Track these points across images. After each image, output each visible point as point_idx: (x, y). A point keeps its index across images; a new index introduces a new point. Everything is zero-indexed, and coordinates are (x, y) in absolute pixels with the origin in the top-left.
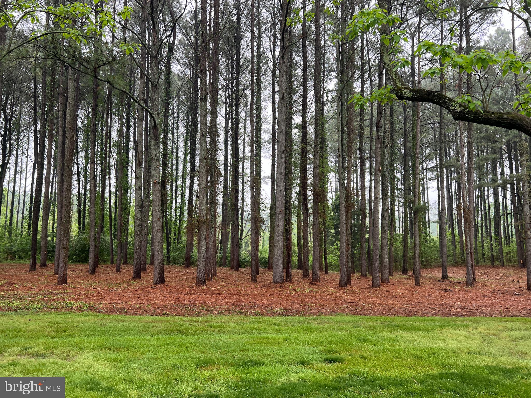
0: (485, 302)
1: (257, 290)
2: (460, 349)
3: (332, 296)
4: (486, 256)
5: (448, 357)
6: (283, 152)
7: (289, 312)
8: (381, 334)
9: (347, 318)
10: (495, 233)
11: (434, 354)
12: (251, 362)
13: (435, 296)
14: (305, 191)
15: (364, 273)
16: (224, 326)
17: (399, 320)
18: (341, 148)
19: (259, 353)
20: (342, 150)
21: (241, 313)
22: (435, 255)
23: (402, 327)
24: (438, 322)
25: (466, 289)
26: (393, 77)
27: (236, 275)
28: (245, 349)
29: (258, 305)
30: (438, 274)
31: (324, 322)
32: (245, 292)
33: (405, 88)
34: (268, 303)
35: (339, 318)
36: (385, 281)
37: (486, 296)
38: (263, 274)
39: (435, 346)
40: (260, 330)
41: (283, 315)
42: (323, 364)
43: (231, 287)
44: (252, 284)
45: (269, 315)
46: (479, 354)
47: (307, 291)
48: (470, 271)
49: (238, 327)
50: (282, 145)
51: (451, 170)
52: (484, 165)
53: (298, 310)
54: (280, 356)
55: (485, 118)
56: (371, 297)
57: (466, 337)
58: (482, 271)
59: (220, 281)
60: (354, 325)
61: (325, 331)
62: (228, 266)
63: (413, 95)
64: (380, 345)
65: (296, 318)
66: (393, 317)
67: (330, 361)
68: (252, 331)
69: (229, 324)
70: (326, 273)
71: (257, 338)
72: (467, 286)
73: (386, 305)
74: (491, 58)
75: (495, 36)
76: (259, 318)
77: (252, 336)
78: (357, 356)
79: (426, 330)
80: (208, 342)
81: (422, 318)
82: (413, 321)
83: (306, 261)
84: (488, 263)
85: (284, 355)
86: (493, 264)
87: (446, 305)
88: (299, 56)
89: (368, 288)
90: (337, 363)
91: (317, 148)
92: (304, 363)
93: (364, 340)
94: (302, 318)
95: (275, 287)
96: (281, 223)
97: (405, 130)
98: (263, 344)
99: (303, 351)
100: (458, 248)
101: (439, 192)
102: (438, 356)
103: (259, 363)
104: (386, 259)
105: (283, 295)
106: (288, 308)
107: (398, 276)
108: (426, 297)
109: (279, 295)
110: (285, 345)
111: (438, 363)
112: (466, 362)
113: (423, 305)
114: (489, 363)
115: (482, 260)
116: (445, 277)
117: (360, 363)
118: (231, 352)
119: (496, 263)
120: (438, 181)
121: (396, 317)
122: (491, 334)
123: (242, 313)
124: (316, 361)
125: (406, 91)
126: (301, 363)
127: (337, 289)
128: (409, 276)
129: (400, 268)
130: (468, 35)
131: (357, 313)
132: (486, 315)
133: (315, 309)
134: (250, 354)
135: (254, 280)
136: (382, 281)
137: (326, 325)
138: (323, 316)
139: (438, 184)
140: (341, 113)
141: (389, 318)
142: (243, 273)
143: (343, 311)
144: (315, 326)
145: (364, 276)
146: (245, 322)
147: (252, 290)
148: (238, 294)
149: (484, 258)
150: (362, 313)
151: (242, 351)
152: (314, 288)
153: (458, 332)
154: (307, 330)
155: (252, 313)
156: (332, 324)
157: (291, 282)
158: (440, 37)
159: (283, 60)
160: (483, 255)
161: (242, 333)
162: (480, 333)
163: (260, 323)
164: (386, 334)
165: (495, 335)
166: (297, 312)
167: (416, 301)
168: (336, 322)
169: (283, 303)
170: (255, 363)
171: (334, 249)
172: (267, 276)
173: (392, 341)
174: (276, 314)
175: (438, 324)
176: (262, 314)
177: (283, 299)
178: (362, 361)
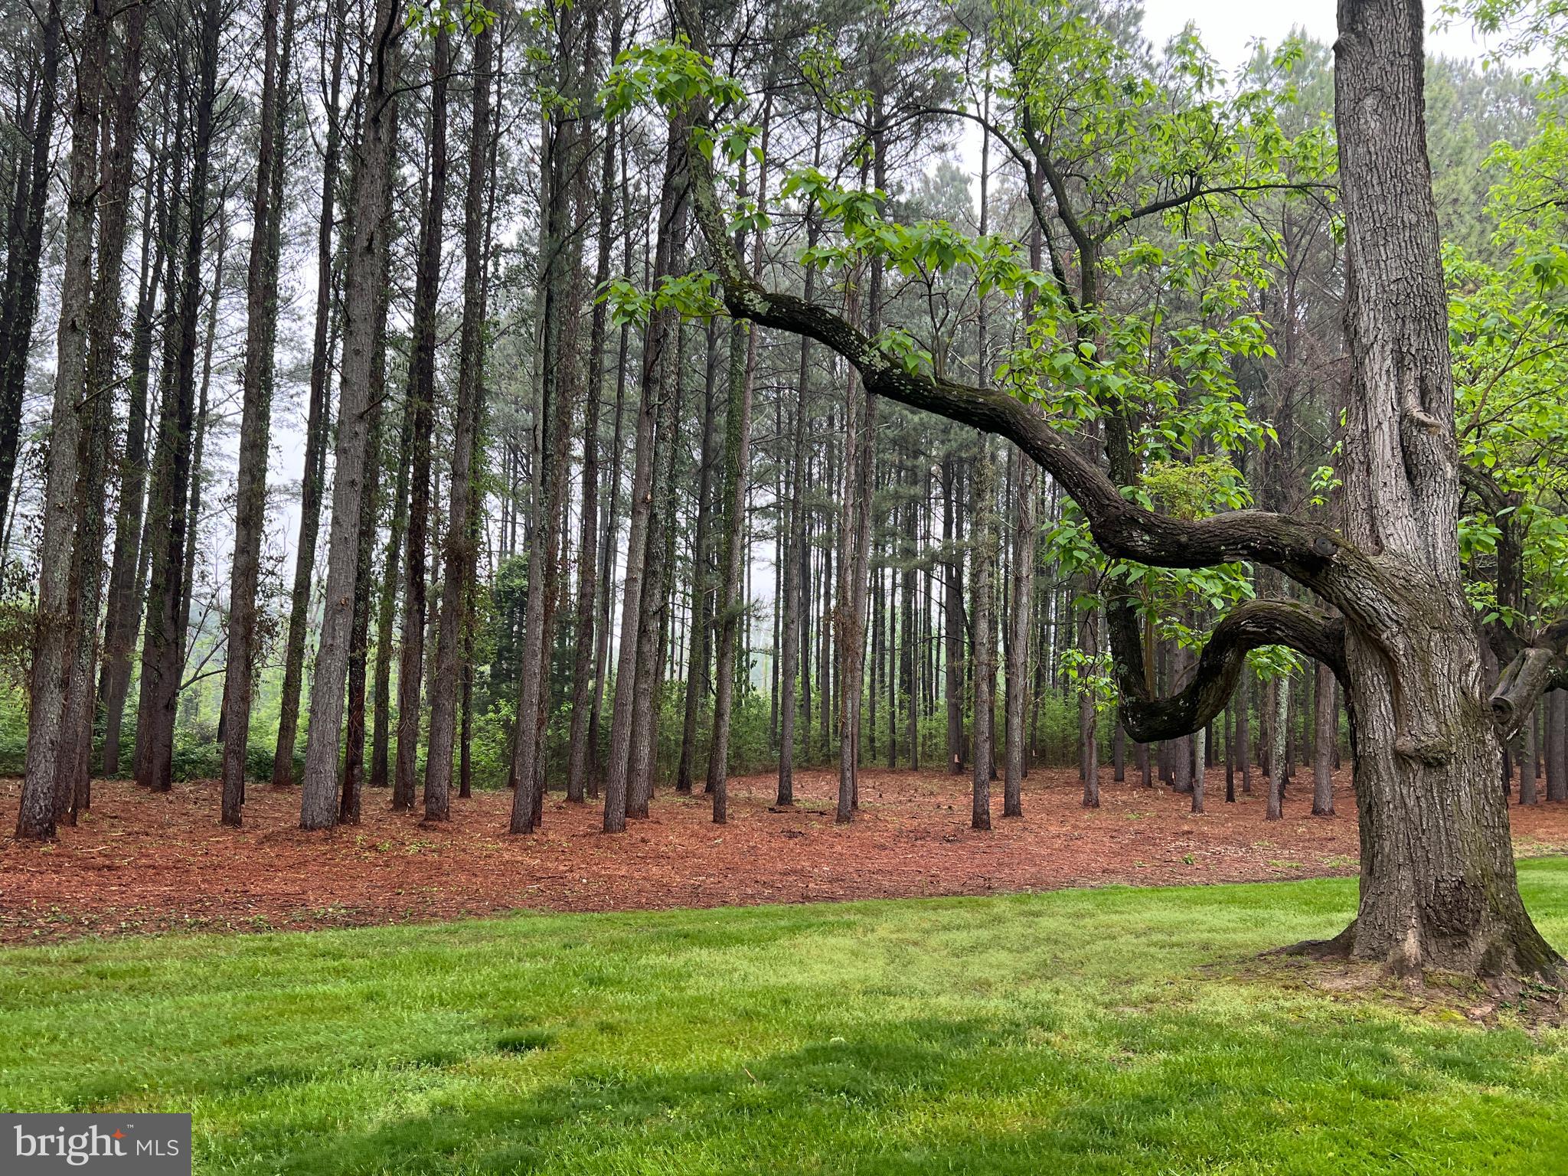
0: (882, 861)
1: (246, 853)
2: (844, 984)
3: (491, 861)
4: (877, 744)
5: (821, 1007)
6: (361, 417)
7: (364, 913)
8: (643, 961)
9: (543, 923)
10: (901, 685)
11: (786, 1002)
12: (270, 1072)
13: (765, 849)
14: (417, 545)
15: (575, 793)
16: (148, 969)
17: (684, 919)
18: (540, 427)
19: (290, 1045)
20: (545, 431)
21: (203, 927)
22: (758, 741)
23: (697, 938)
24: (782, 917)
25: (836, 829)
26: (719, 251)
27: (159, 805)
28: (239, 1036)
29: (259, 899)
30: (766, 791)
31: (477, 938)
32: (207, 860)
33: (750, 286)
34: (290, 889)
35: (521, 924)
36: (636, 812)
37: (883, 848)
38: (258, 802)
39: (785, 981)
40: (279, 974)
41: (347, 925)
42: (497, 1058)
43: (152, 846)
44: (222, 834)
45: (300, 928)
46: (889, 994)
47: (413, 849)
48: (849, 783)
49: (201, 971)
50: (360, 395)
51: (810, 516)
52: (889, 511)
53: (391, 909)
54: (362, 1047)
55: (936, 398)
56: (600, 859)
57: (853, 953)
58: (870, 782)
59: (105, 825)
60: (566, 940)
61: (487, 963)
62: (124, 778)
63: (771, 310)
64: (647, 991)
65: (389, 931)
66: (668, 912)
67: (513, 1046)
68: (252, 977)
69: (167, 962)
70: (465, 793)
71: (275, 998)
72: (838, 821)
73: (644, 878)
74: (962, 246)
75: (936, 183)
76: (270, 939)
77: (256, 994)
78: (588, 1024)
79: (757, 940)
80: (100, 1025)
81: (741, 910)
82: (721, 920)
83: (407, 761)
84: (883, 762)
85: (373, 1041)
86: (892, 764)
87: (794, 872)
88: (413, 125)
89: (591, 835)
90: (537, 1050)
91: (466, 418)
92: (437, 1059)
93: (599, 981)
94: (409, 931)
95: (308, 841)
96: (339, 641)
97: (709, 396)
98: (298, 1017)
99: (430, 1026)
100: (816, 723)
101: (778, 573)
102: (798, 1005)
103: (297, 1074)
104: (645, 751)
105: (336, 866)
106: (361, 903)
107: (667, 798)
108: (743, 853)
109: (324, 865)
110: (370, 1012)
111: (799, 1023)
112: (861, 1015)
113: (740, 876)
114: (916, 1012)
115: (869, 755)
116: (785, 798)
117: (602, 1043)
118: (191, 1052)
119: (900, 762)
120: (779, 542)
121: (676, 911)
122: (908, 942)
123: (206, 924)
124: (474, 1049)
125: (752, 294)
126: (429, 1060)
127: (504, 842)
128: (694, 797)
129: (670, 776)
130: (880, 169)
131: (568, 906)
132: (890, 894)
133: (446, 900)
134: (260, 1050)
135: (232, 819)
136: (627, 814)
137: (486, 947)
138: (472, 922)
139: (778, 550)
140: (547, 322)
141: (657, 916)
142: (186, 800)
143: (529, 902)
144: (452, 950)
145: (575, 799)
146: (223, 954)
147: (228, 853)
148: (179, 867)
149: (873, 748)
150: (583, 905)
151: (230, 1042)
152: (434, 839)
153: (832, 941)
154: (431, 963)
155: (240, 924)
156: (503, 941)
157: (356, 822)
158: (813, 158)
159: (377, 132)
160: (872, 740)
161: (218, 989)
162: (883, 940)
163: (276, 952)
164: (655, 960)
165: (916, 944)
166: (392, 913)
167: (721, 865)
168: (516, 935)
169: (341, 888)
170: (277, 1076)
171: (487, 722)
172: (272, 807)
173: (677, 977)
174: (322, 922)
175: (783, 923)
176: (278, 926)
177: (340, 877)
178: (604, 1038)
